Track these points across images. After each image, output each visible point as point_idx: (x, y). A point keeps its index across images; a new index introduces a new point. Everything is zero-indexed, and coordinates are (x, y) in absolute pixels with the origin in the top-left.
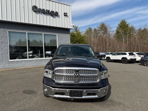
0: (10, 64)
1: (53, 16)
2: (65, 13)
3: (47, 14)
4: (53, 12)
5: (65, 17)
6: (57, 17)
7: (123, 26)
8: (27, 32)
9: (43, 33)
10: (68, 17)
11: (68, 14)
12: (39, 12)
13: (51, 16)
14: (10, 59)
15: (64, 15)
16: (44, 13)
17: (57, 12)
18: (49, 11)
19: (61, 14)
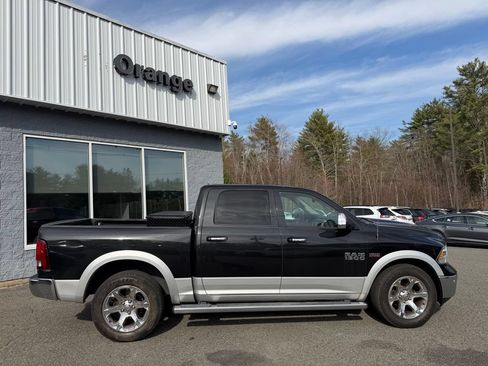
0: (27, 263)
1: (176, 93)
2: (209, 86)
3: (158, 83)
4: (178, 80)
5: (211, 98)
6: (187, 97)
7: (320, 128)
8: (90, 143)
9: (143, 148)
10: (218, 98)
11: (219, 91)
12: (136, 77)
13: (172, 91)
14: (28, 244)
15: (209, 92)
16: (150, 82)
17: (189, 82)
18: (165, 75)
19: (199, 88)
